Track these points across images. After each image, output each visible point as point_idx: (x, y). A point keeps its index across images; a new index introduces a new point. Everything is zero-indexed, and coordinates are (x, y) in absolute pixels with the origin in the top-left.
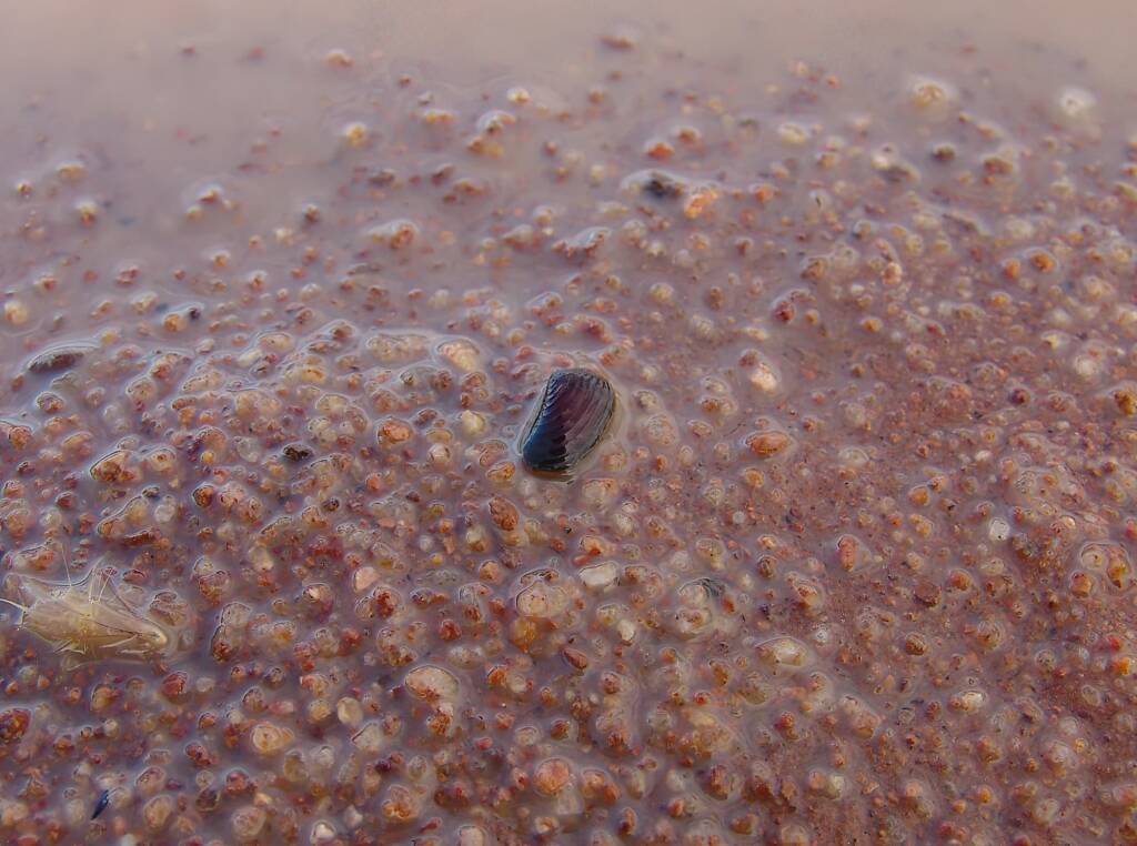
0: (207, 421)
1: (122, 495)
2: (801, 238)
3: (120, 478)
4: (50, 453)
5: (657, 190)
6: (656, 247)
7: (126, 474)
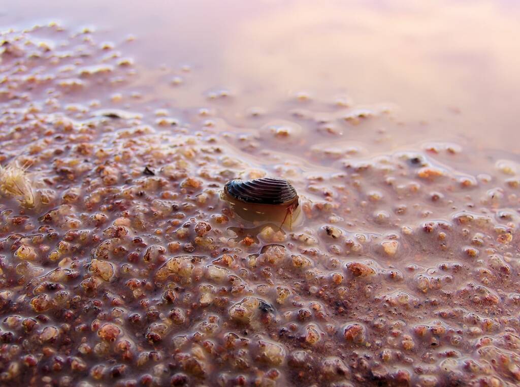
0: (133, 149)
1: (77, 157)
2: (470, 206)
3: (83, 152)
4: (72, 136)
5: (416, 161)
6: (389, 179)
7: (86, 151)
